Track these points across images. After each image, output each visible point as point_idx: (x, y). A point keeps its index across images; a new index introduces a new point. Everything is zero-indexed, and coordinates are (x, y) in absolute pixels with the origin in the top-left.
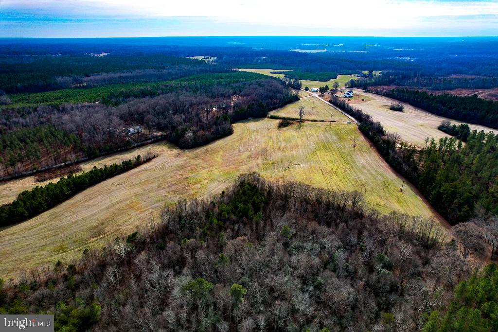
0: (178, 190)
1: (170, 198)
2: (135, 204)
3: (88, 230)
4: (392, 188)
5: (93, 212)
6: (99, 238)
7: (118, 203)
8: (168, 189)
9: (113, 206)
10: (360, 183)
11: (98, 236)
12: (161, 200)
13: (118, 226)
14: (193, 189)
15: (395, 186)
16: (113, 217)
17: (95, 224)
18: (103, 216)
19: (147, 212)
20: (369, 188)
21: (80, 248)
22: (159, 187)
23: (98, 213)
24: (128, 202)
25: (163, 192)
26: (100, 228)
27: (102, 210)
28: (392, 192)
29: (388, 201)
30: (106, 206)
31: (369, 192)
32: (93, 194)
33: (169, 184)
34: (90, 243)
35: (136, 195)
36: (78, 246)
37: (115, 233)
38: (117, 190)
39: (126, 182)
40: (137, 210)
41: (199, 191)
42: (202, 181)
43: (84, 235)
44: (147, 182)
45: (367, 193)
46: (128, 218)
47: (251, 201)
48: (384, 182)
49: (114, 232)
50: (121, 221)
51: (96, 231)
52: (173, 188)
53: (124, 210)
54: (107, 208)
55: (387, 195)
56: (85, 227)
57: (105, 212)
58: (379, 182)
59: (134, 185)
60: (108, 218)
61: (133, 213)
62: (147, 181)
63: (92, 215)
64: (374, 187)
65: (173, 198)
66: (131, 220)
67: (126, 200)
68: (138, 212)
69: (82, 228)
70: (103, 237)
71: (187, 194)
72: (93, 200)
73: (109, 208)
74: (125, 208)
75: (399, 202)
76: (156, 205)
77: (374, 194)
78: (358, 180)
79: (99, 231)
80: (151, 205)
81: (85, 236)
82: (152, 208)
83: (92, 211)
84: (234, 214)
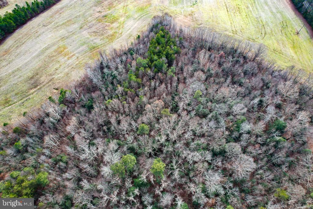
0: (98, 31)
1: (92, 40)
2: (62, 49)
3: (26, 82)
4: (290, 29)
5: (26, 61)
6: (37, 89)
7: (47, 49)
8: (90, 30)
9: (43, 52)
10: (261, 23)
11: (35, 87)
12: (84, 43)
13: (51, 75)
14: (111, 29)
15: (292, 28)
16: (45, 66)
17: (30, 74)
18: (36, 64)
19: (74, 58)
20: (268, 30)
21: (22, 101)
22: (81, 28)
23: (30, 61)
24: (55, 47)
25: (85, 33)
26: (36, 78)
27: (34, 58)
28: (289, 35)
29: (285, 46)
30: (36, 53)
31: (268, 35)
32: (22, 37)
33: (90, 24)
34: (30, 94)
35: (63, 38)
36: (20, 98)
37: (50, 83)
38: (43, 32)
39: (50, 23)
40: (65, 55)
41: (117, 30)
42: (119, 19)
43: (23, 87)
44: (69, 22)
45: (266, 36)
46: (58, 66)
47: (165, 53)
48: (283, 22)
49: (48, 82)
50: (52, 70)
51: (32, 82)
52: (93, 29)
53: (54, 56)
54: (38, 56)
55: (284, 38)
56: (22, 78)
57: (37, 60)
58: (278, 22)
59: (58, 26)
60: (41, 67)
61: (62, 59)
62: (70, 20)
63: (26, 64)
64: (273, 29)
65: (95, 41)
66: (62, 68)
67: (54, 44)
68: (66, 58)
69: (20, 80)
70: (40, 88)
71: (107, 35)
72: (24, 45)
73: (39, 56)
74: (54, 54)
75: (294, 47)
76: (81, 49)
77: (273, 37)
78: (259, 20)
79: (35, 82)
80: (76, 49)
81: (25, 88)
82: (77, 53)
83: (25, 59)
84: (150, 67)
